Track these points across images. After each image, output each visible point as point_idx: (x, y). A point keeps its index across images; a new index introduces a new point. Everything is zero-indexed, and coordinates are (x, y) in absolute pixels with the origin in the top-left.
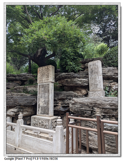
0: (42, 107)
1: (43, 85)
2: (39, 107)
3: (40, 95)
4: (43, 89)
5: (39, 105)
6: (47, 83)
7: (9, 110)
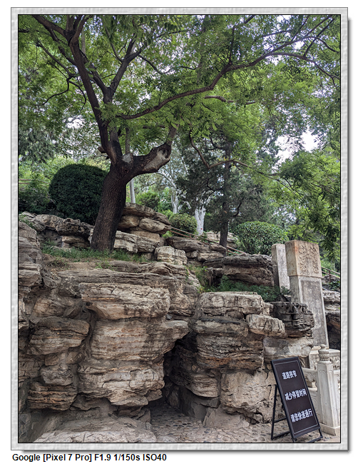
1: (310, 282)
4: (310, 291)
6: (315, 280)
7: (293, 342)
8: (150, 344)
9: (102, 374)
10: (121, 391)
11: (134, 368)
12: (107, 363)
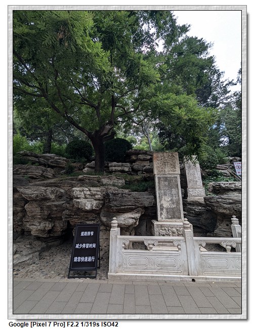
0: (167, 209)
1: (166, 178)
2: (162, 209)
3: (162, 191)
4: (167, 183)
5: (161, 206)
6: (173, 176)
7: (119, 215)
8: (42, 211)
9: (28, 222)
10: (35, 230)
11: (39, 221)
12: (30, 218)
